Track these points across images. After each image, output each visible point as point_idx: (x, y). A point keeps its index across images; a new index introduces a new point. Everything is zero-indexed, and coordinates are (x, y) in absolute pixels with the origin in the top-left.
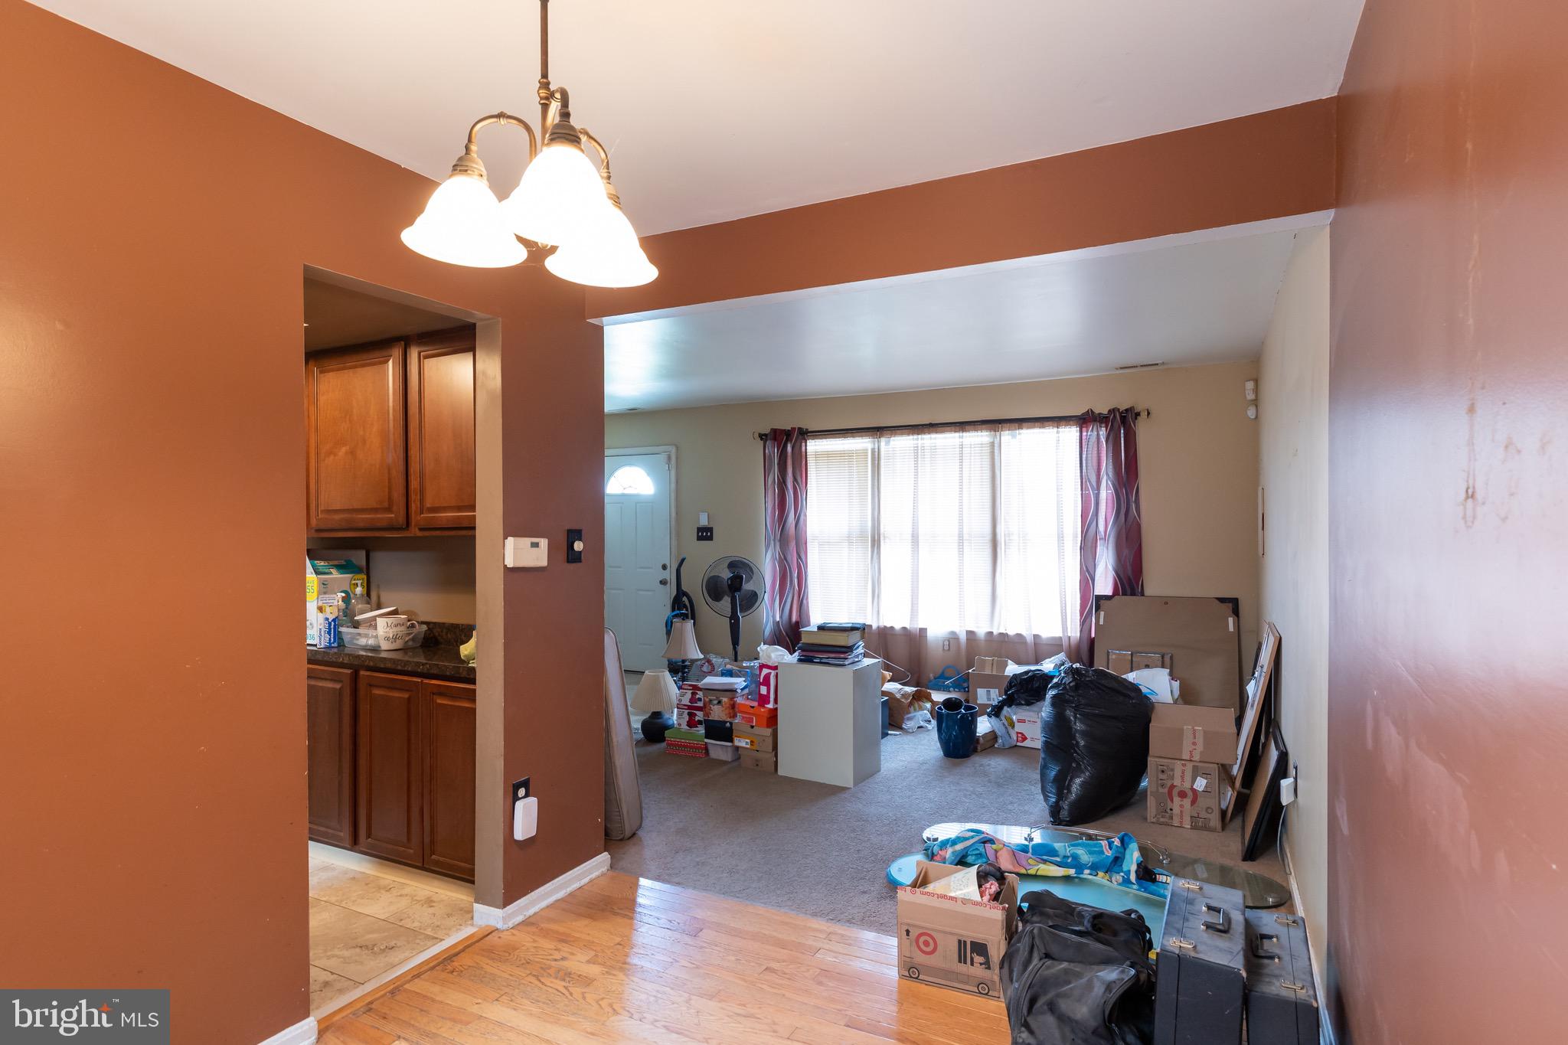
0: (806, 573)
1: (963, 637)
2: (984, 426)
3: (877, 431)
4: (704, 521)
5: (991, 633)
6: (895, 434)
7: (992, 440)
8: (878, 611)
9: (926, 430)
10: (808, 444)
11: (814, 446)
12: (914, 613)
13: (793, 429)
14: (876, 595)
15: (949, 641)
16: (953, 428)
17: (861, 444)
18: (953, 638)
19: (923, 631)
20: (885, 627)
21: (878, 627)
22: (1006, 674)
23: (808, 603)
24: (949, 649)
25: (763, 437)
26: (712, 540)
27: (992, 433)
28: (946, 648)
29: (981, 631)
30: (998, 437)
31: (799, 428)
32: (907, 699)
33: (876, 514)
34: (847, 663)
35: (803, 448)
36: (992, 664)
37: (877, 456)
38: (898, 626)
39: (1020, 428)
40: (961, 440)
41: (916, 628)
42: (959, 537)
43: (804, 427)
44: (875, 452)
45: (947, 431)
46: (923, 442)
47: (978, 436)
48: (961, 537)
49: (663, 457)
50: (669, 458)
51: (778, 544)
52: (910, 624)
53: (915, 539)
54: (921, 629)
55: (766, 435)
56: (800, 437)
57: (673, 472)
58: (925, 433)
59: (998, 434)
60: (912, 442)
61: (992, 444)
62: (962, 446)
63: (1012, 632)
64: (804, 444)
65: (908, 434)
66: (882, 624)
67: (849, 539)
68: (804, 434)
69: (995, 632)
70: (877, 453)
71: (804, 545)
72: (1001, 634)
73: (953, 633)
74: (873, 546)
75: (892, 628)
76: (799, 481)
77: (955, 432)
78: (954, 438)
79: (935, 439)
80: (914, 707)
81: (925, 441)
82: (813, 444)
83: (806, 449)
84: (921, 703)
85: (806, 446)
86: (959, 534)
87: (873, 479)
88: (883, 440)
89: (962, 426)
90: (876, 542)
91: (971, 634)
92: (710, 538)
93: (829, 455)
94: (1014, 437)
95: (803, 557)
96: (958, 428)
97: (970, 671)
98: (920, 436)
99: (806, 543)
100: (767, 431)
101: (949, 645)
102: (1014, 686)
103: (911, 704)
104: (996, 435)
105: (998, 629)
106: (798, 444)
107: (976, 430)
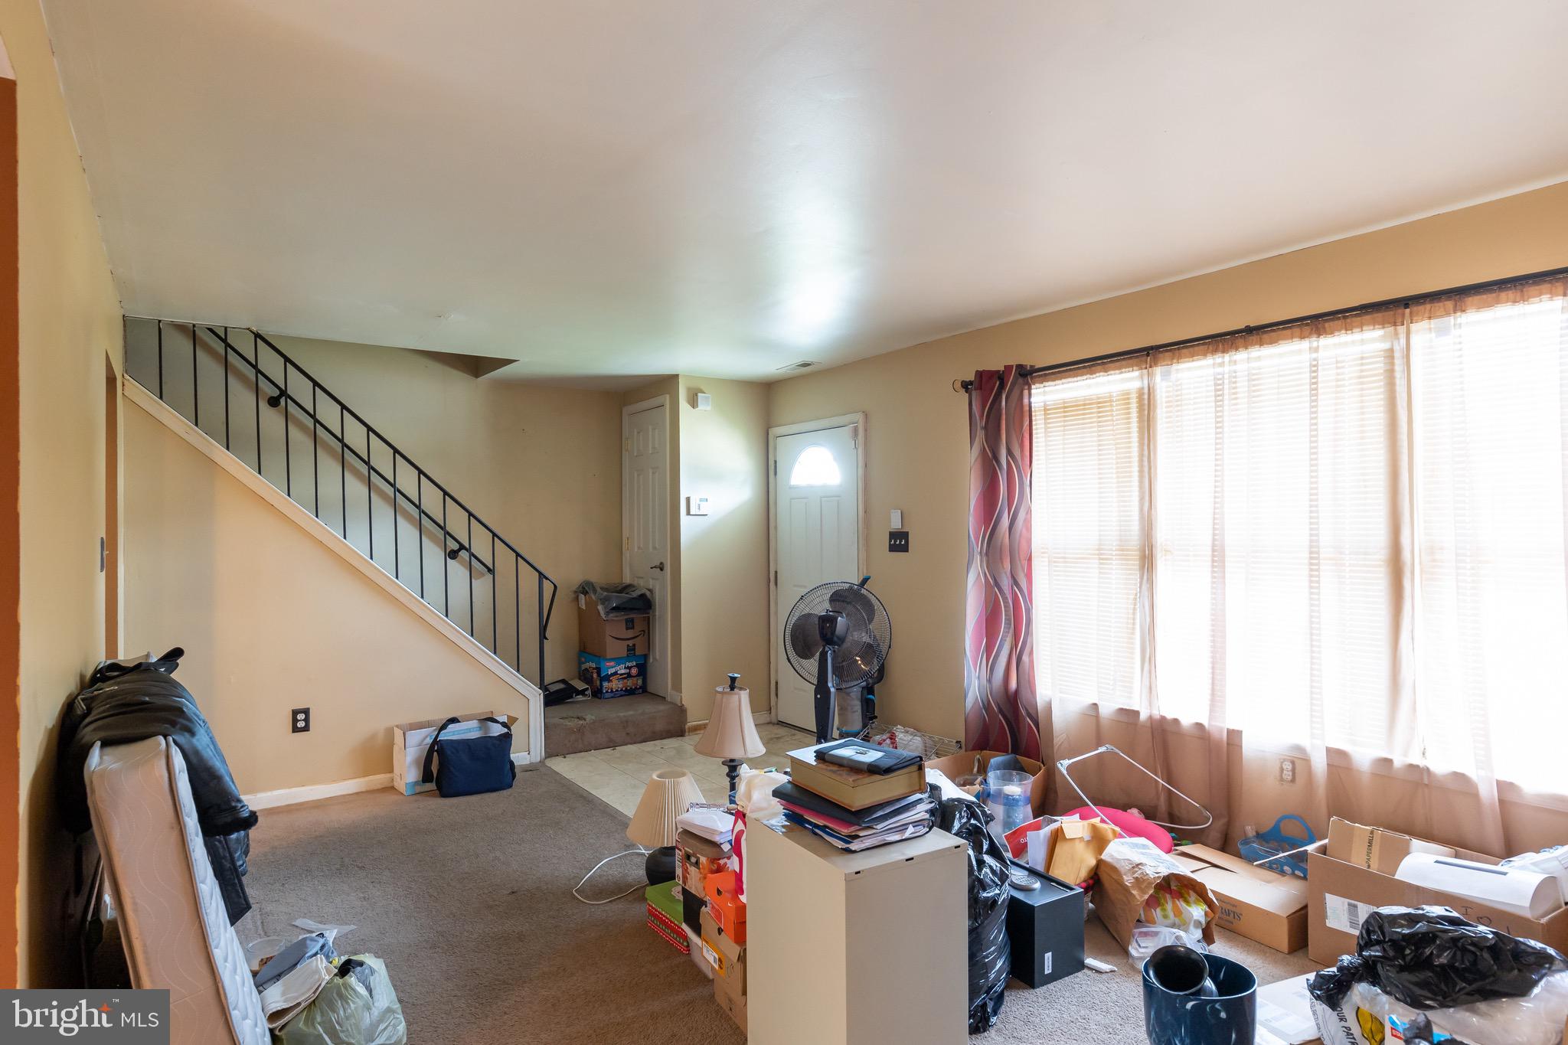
0: (1029, 611)
1: (1319, 763)
2: (1367, 317)
3: (1148, 355)
4: (896, 524)
5: (1388, 762)
6: (1179, 358)
7: (1387, 345)
8: (1150, 688)
9: (1240, 341)
10: (1033, 391)
11: (1042, 395)
12: (1216, 699)
13: (1008, 368)
14: (1149, 658)
15: (1293, 763)
16: (1297, 331)
17: (1123, 381)
18: (1298, 761)
19: (1234, 736)
20: (1163, 718)
21: (1151, 717)
22: (1396, 877)
23: (1032, 662)
24: (1293, 780)
25: (966, 385)
26: (907, 551)
27: (1390, 329)
28: (1288, 776)
29: (1364, 754)
30: (1403, 341)
31: (1020, 367)
32: (1143, 891)
33: (1146, 508)
34: (854, 846)
35: (1026, 401)
36: (1370, 843)
37: (1146, 402)
38: (1187, 720)
39: (1459, 308)
40: (1314, 355)
41: (1221, 729)
42: (1311, 553)
43: (1028, 362)
44: (1143, 394)
45: (1285, 338)
46: (1234, 368)
47: (1353, 342)
48: (1314, 555)
49: (847, 431)
50: (856, 431)
51: (985, 559)
52: (1210, 719)
53: (1218, 556)
54: (1230, 732)
55: (971, 383)
56: (1021, 380)
57: (860, 451)
58: (1237, 349)
59: (1402, 329)
60: (1211, 371)
61: (1390, 355)
62: (1314, 368)
63: (1440, 765)
64: (1026, 392)
65: (1205, 355)
66: (1156, 714)
67: (1101, 555)
68: (1027, 375)
69: (1399, 761)
70: (1146, 397)
71: (1026, 563)
72: (1412, 767)
73: (1300, 749)
74: (1142, 568)
75: (1176, 721)
76: (1018, 457)
77: (1302, 337)
78: (1300, 351)
79: (1259, 358)
80: (1164, 910)
81: (1238, 367)
82: (1041, 390)
83: (1030, 403)
84: (1181, 904)
85: (1030, 395)
86: (1311, 547)
87: (1141, 444)
88: (1158, 371)
89: (1316, 323)
90: (1147, 560)
91: (1338, 760)
92: (905, 549)
93: (1066, 408)
94: (1443, 332)
95: (1023, 583)
96: (1307, 329)
97: (1310, 848)
98: (1227, 357)
99: (1030, 559)
100: (971, 377)
101: (1293, 770)
102: (1378, 942)
103: (1153, 902)
104: (1396, 334)
105: (1405, 755)
106: (1016, 392)
107: (1348, 328)
